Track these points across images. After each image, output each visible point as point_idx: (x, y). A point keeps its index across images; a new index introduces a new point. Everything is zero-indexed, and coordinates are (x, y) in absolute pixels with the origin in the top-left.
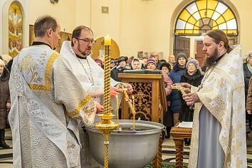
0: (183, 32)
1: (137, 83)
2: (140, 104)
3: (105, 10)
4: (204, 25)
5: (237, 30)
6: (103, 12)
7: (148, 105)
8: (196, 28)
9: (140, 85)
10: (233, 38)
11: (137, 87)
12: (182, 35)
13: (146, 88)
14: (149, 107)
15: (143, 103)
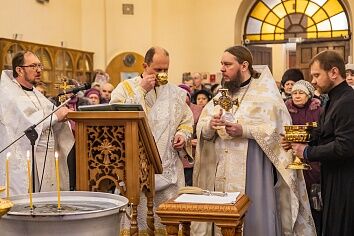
0: (258, 38)
1: (100, 128)
2: (107, 162)
3: (128, 9)
4: (292, 25)
5: (349, 30)
6: (125, 12)
7: (120, 165)
8: (278, 30)
9: (105, 129)
10: (342, 44)
11: (100, 134)
12: (256, 42)
13: (115, 134)
14: (121, 168)
15: (112, 161)
